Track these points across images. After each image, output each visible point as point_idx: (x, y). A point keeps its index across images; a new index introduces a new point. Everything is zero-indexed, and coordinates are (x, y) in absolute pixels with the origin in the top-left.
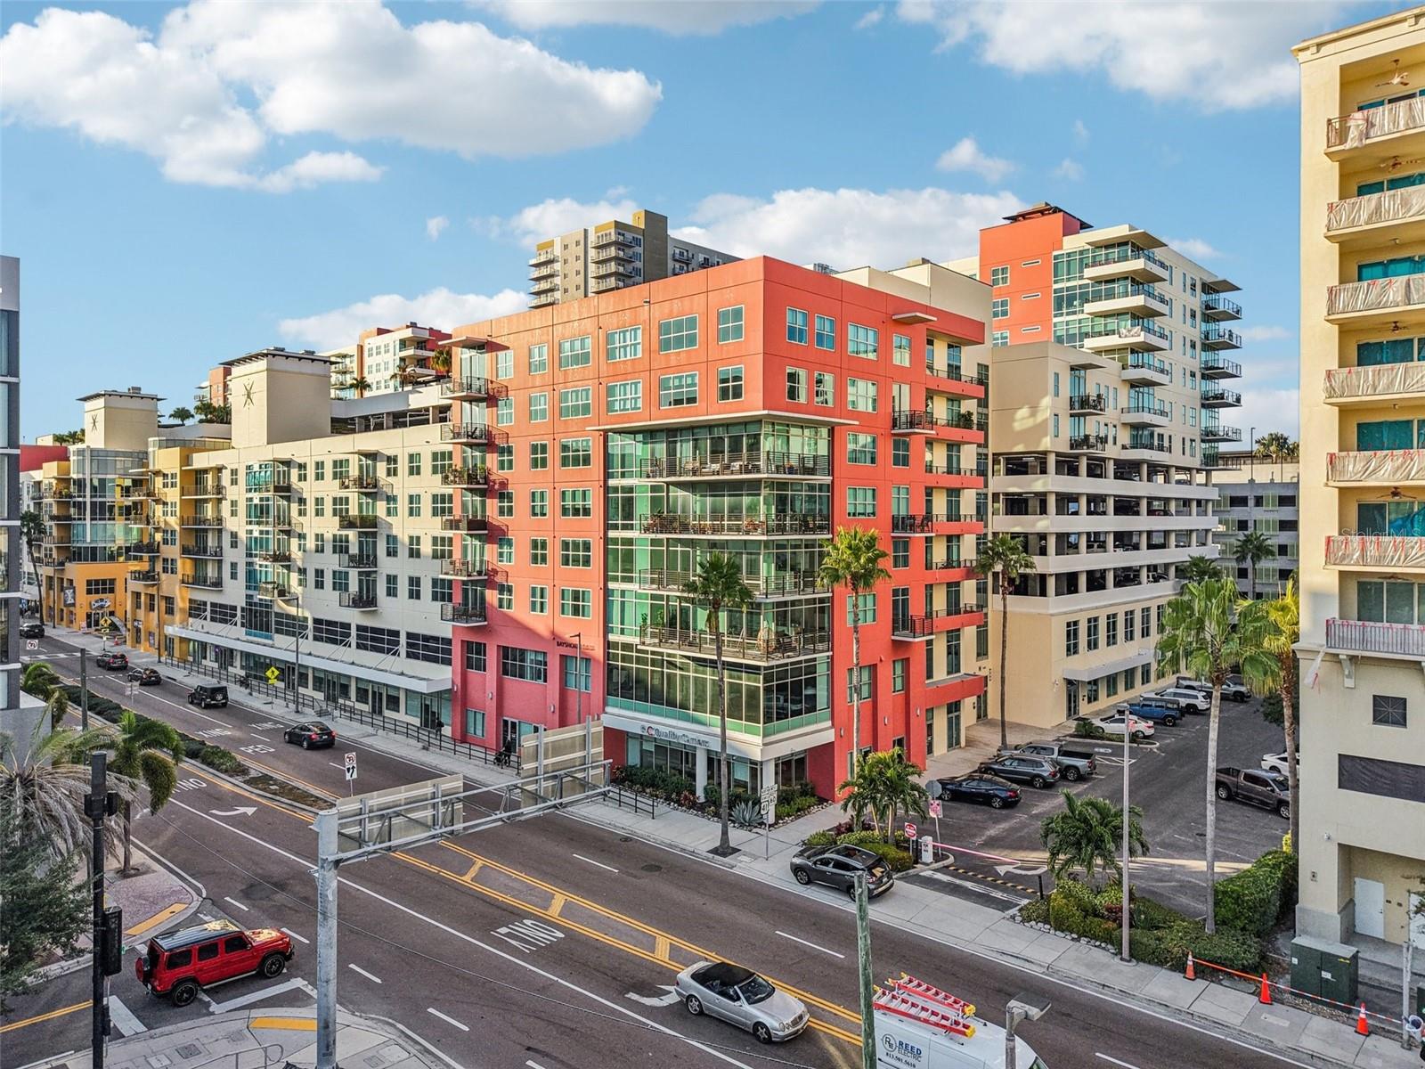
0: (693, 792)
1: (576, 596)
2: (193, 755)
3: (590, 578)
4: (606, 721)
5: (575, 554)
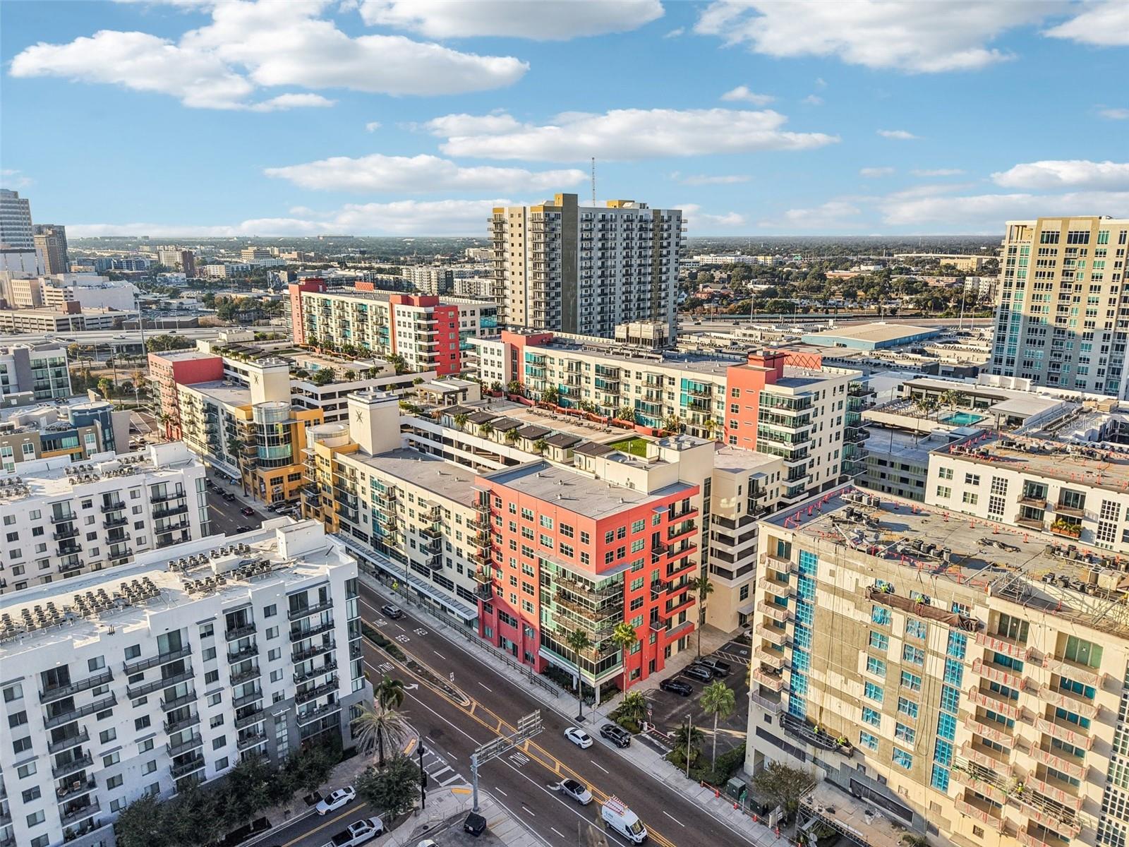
0: (572, 686)
1: (528, 604)
2: (382, 645)
3: (534, 600)
4: (540, 653)
5: (528, 589)
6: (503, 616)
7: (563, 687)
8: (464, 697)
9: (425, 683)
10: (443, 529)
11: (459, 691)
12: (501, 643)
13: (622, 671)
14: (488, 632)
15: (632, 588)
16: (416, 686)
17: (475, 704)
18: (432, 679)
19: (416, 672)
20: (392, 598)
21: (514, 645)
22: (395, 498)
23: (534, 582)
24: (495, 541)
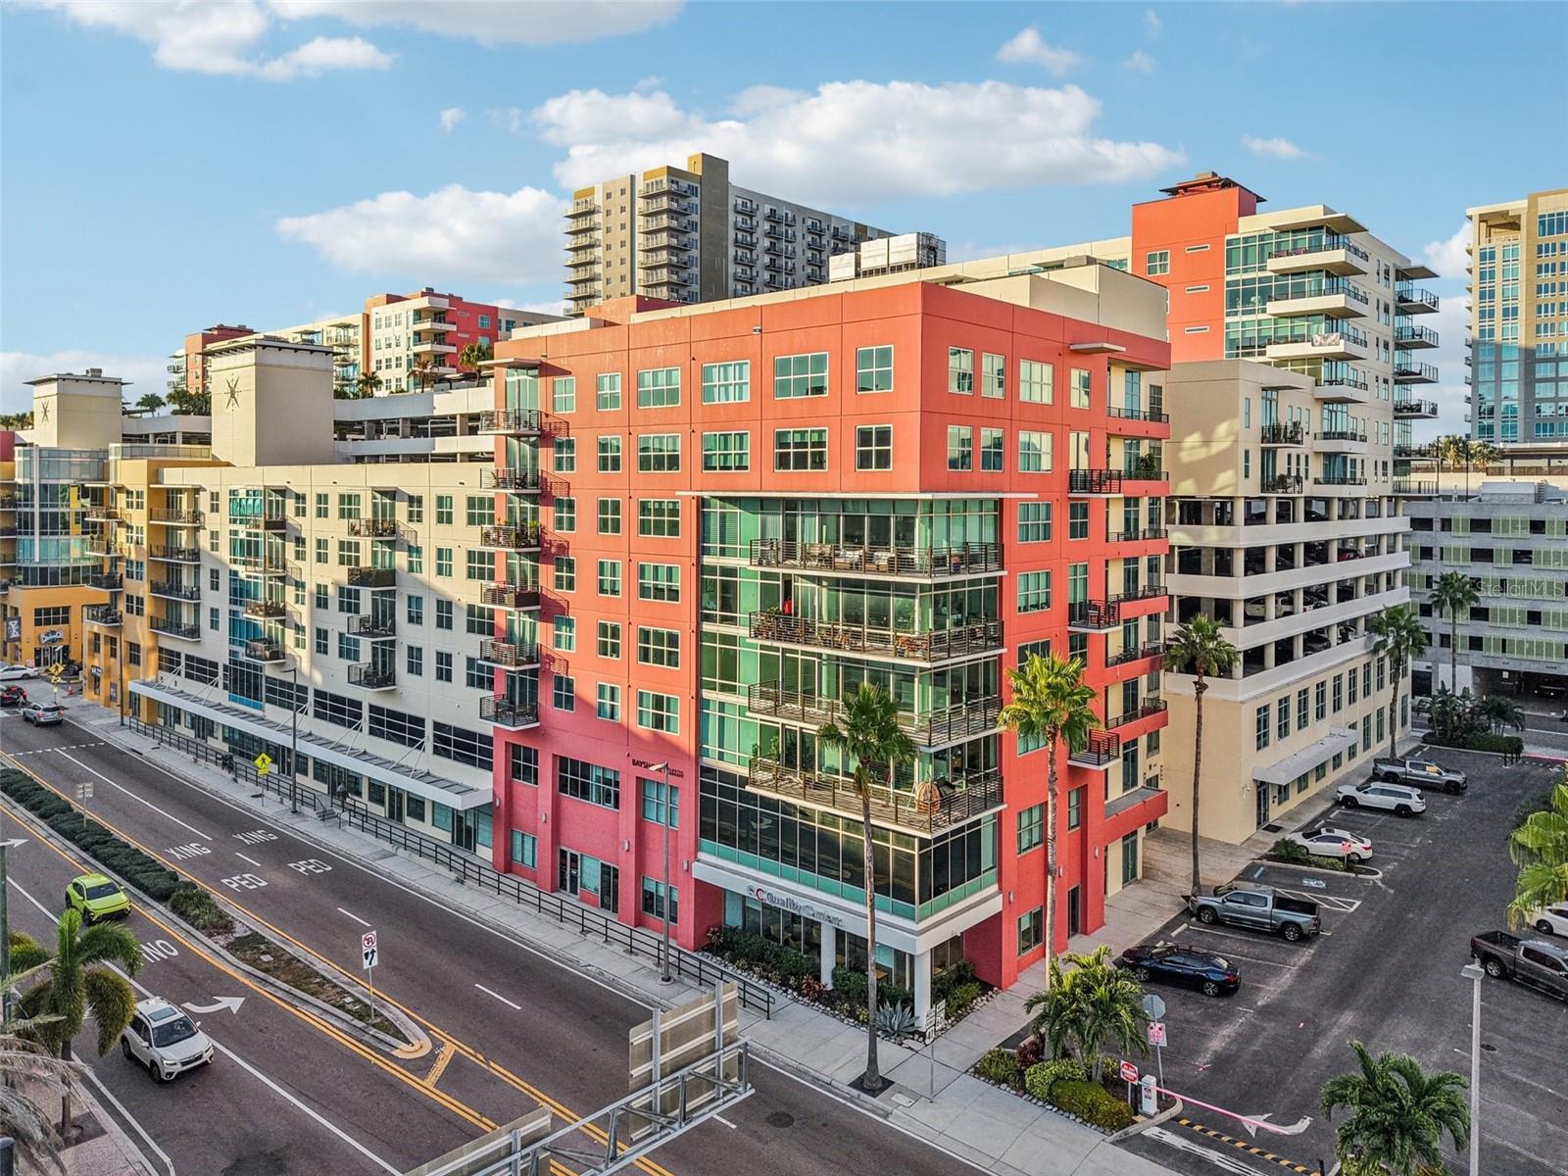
0: (818, 978)
1: (659, 702)
2: (162, 897)
3: (677, 681)
4: (699, 871)
5: (658, 648)
6: (574, 778)
7: (784, 984)
8: (410, 1028)
9: (275, 992)
10: (401, 559)
11: (395, 1012)
12: (564, 874)
13: (996, 905)
14: (525, 852)
15: (1021, 603)
16: (235, 1004)
17: (449, 1050)
18: (302, 978)
19: (254, 963)
20: (256, 805)
21: (605, 869)
22: (282, 524)
23: (678, 617)
24: (550, 526)
